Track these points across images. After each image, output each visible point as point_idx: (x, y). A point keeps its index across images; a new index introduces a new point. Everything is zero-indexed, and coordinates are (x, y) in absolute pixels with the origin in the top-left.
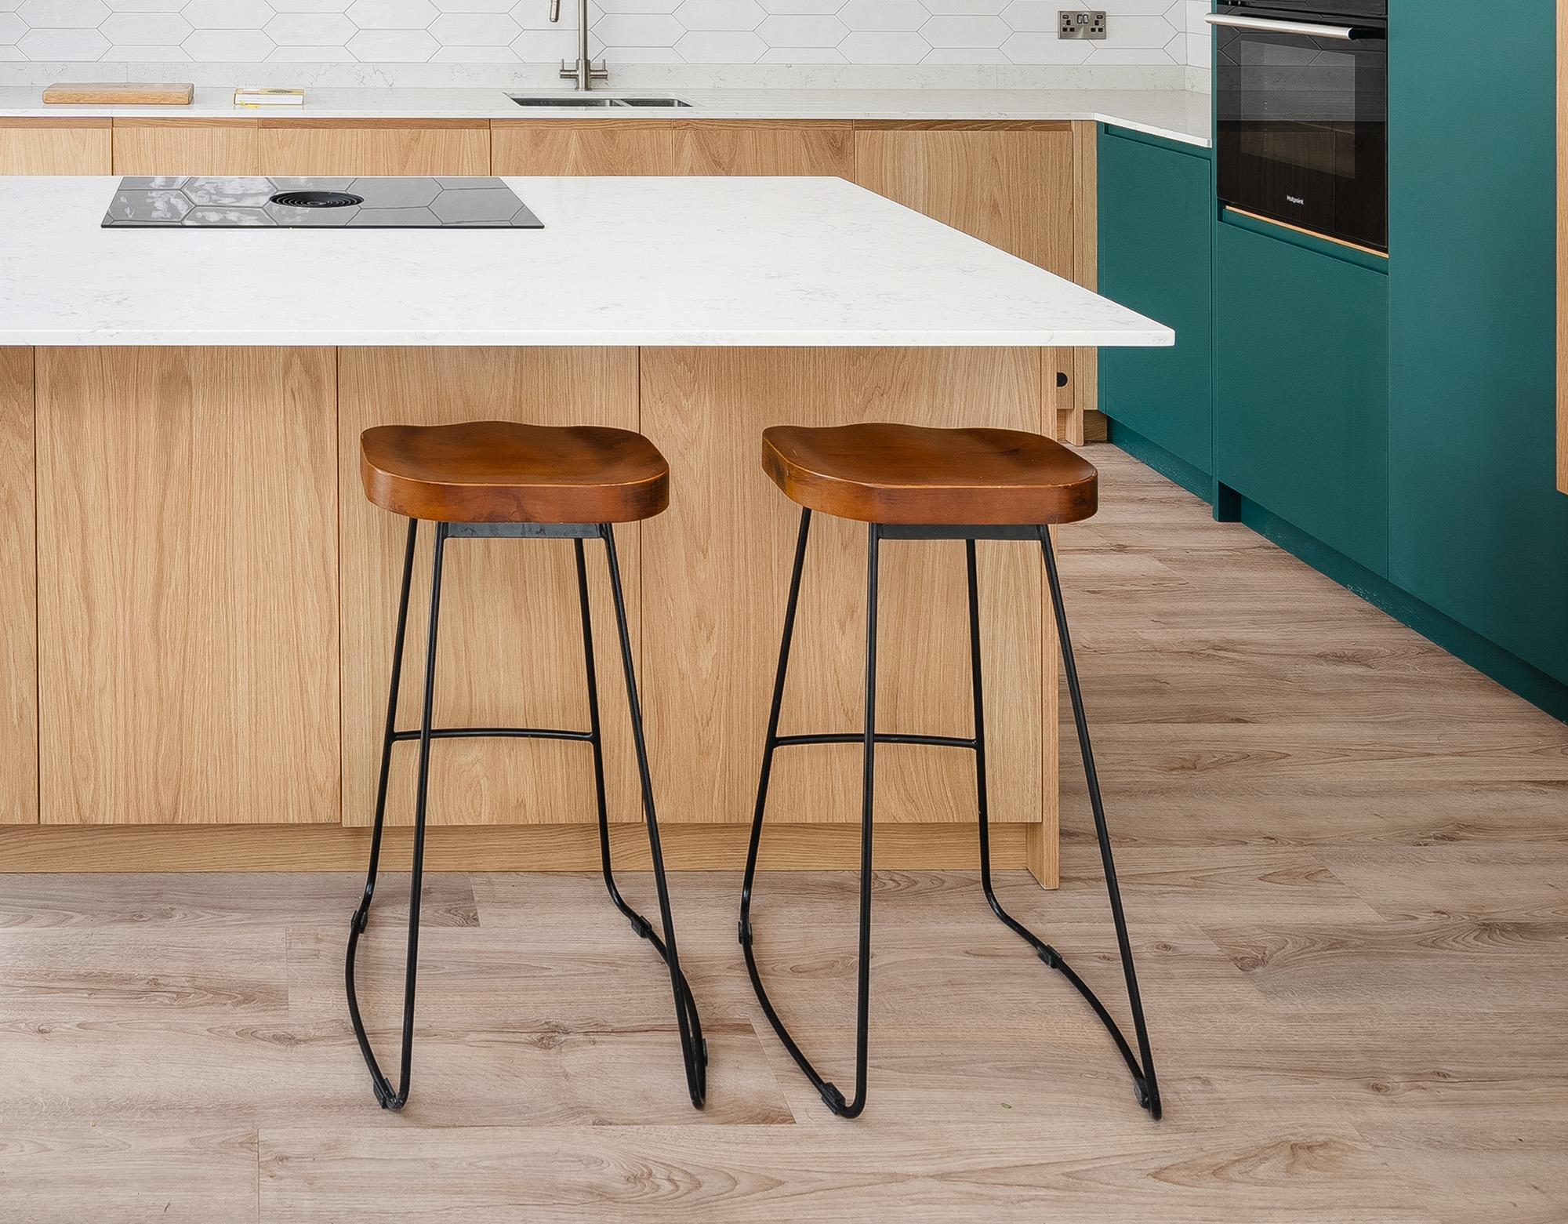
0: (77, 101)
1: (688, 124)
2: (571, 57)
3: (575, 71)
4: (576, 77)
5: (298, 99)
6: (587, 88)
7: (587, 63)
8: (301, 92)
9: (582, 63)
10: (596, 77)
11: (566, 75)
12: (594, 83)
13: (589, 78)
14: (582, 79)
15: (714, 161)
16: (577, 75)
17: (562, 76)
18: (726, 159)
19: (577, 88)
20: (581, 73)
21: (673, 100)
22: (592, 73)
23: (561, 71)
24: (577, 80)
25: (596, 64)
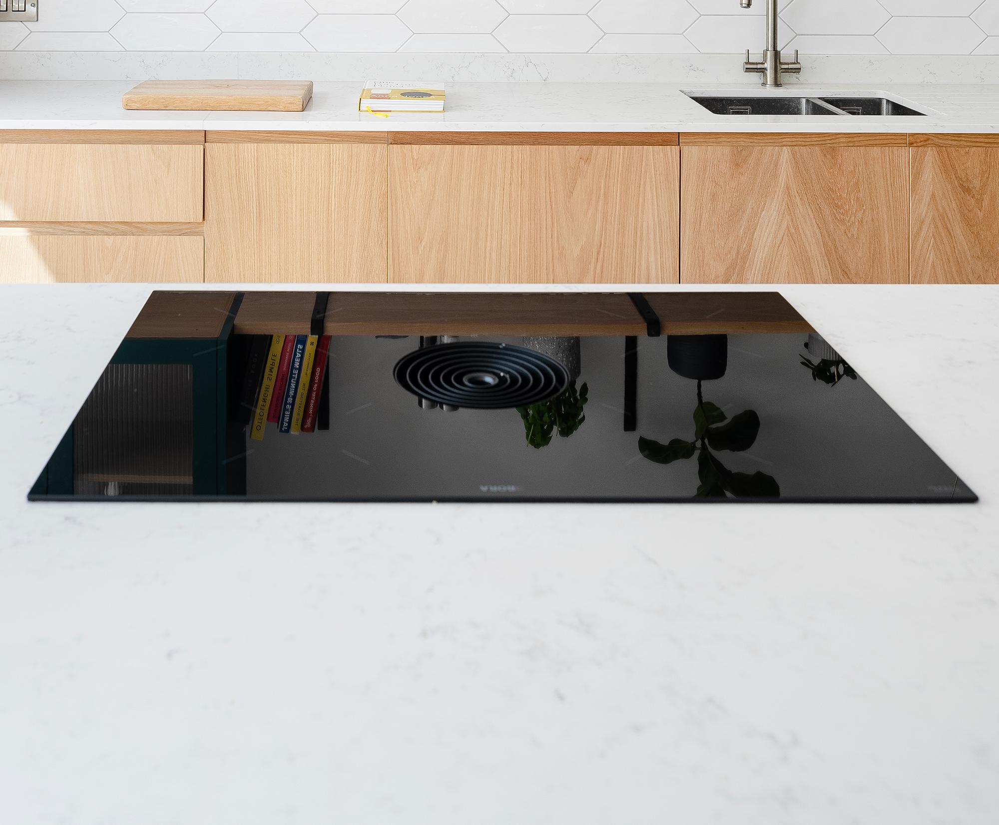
0: (164, 107)
1: (928, 139)
2: (758, 48)
3: (763, 64)
4: (763, 71)
5: (438, 105)
6: (777, 84)
7: (777, 54)
8: (441, 95)
9: (770, 55)
10: (787, 70)
11: (752, 68)
12: (784, 77)
13: (779, 72)
14: (770, 74)
15: (962, 186)
16: (765, 69)
17: (748, 70)
18: (977, 183)
19: (764, 84)
20: (769, 65)
21: (880, 99)
22: (783, 66)
23: (746, 63)
24: (765, 75)
25: (786, 55)
